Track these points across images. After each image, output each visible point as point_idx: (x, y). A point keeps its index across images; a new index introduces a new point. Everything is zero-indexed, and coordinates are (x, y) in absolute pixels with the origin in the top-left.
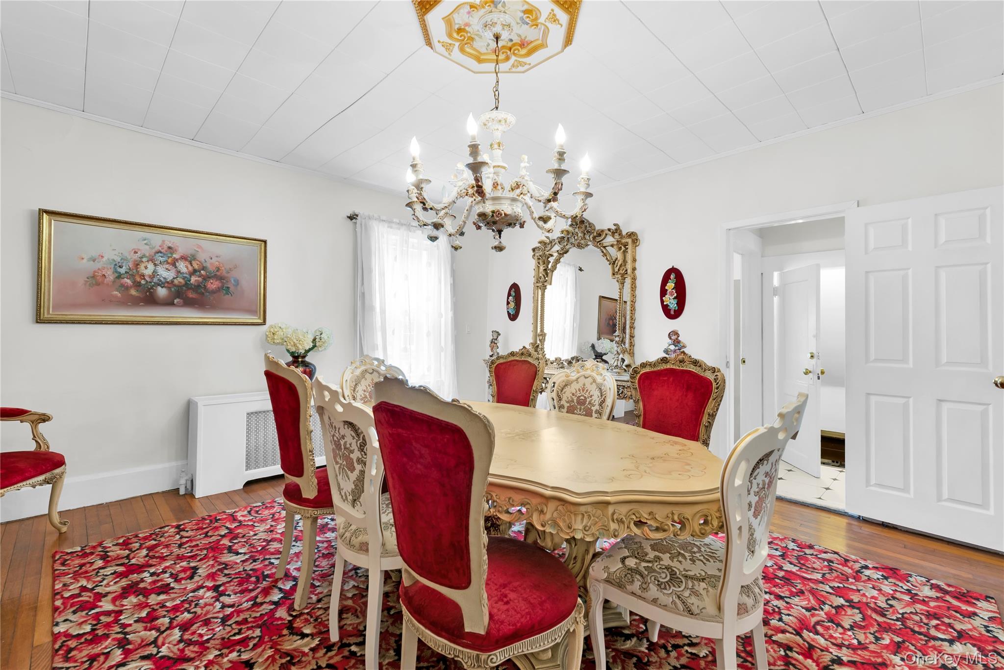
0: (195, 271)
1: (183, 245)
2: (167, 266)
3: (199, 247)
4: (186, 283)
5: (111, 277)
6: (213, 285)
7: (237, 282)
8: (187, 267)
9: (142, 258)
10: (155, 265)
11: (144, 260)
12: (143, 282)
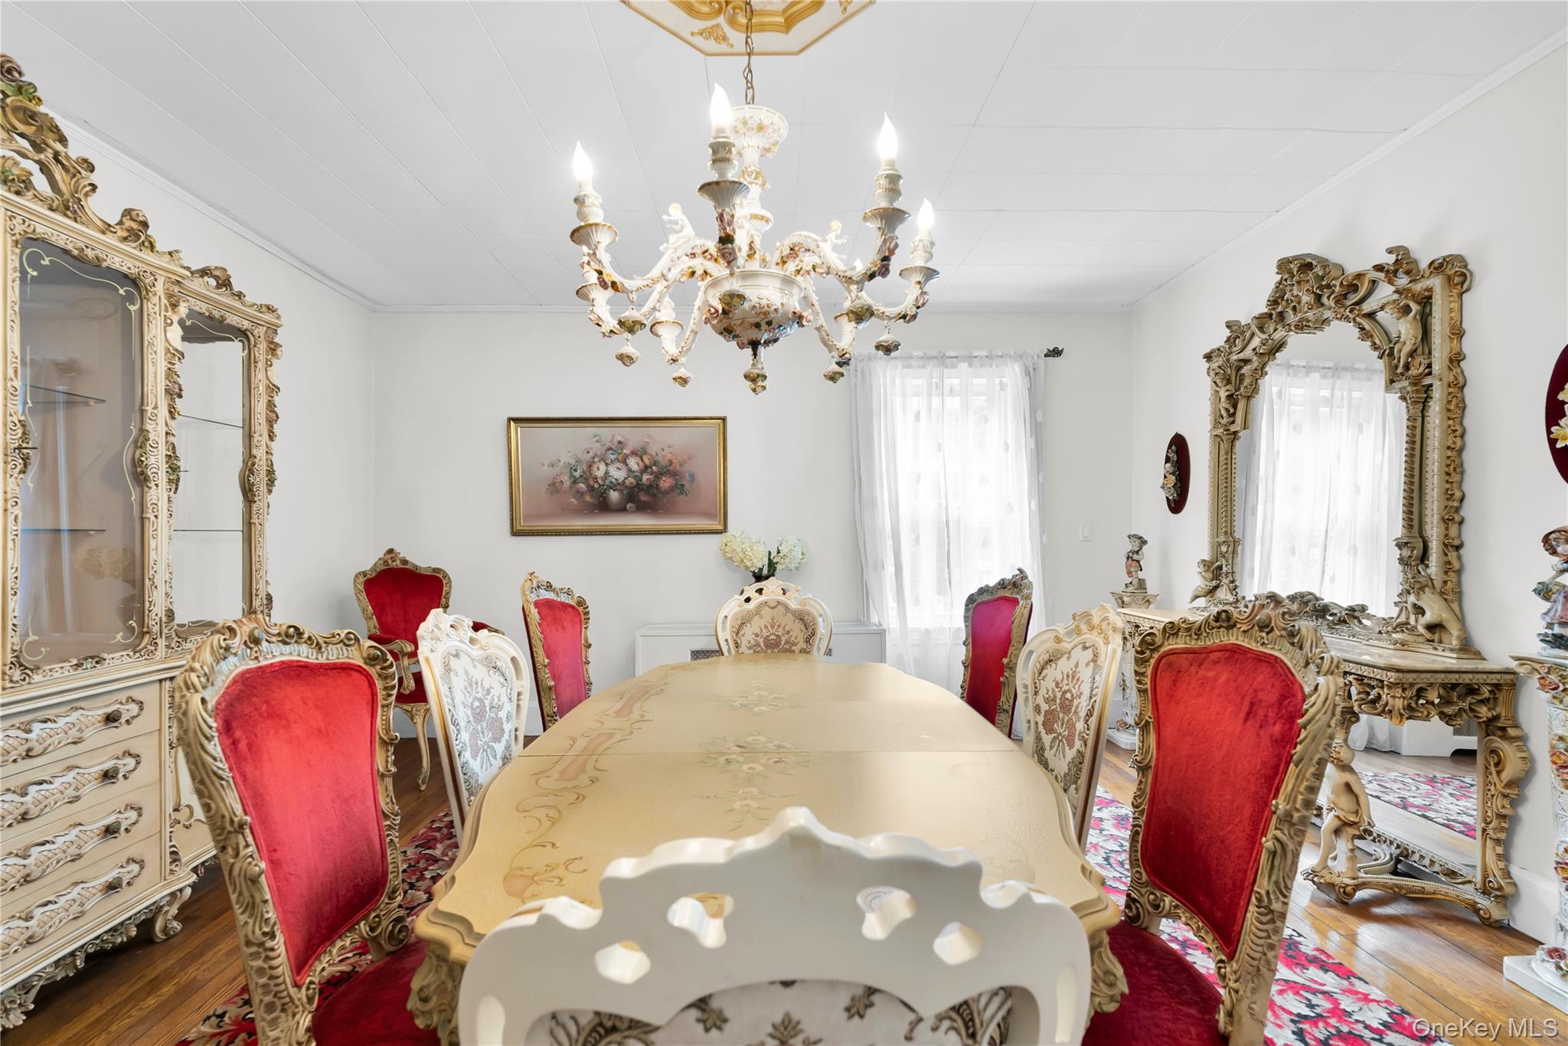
0: (646, 467)
1: (632, 437)
2: (618, 465)
3: (650, 437)
4: (638, 484)
5: (567, 483)
6: (666, 483)
7: (693, 477)
8: (638, 464)
9: (593, 458)
10: (607, 464)
11: (596, 460)
12: (596, 486)
